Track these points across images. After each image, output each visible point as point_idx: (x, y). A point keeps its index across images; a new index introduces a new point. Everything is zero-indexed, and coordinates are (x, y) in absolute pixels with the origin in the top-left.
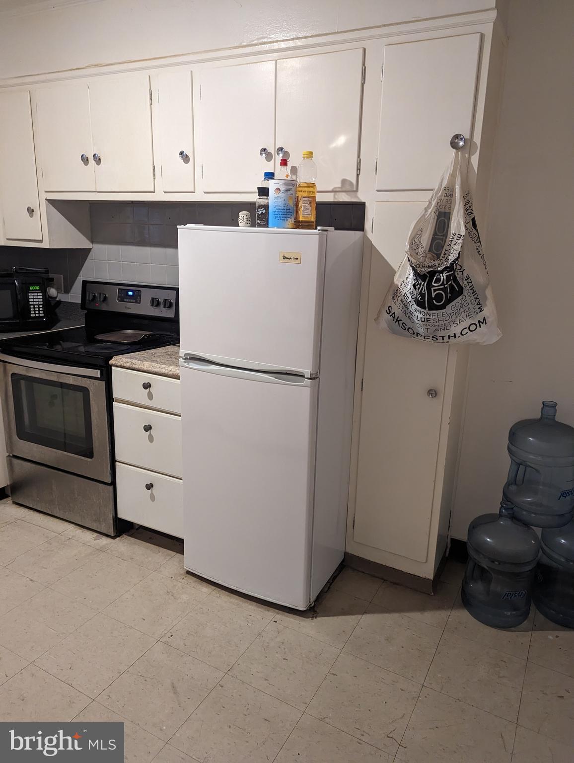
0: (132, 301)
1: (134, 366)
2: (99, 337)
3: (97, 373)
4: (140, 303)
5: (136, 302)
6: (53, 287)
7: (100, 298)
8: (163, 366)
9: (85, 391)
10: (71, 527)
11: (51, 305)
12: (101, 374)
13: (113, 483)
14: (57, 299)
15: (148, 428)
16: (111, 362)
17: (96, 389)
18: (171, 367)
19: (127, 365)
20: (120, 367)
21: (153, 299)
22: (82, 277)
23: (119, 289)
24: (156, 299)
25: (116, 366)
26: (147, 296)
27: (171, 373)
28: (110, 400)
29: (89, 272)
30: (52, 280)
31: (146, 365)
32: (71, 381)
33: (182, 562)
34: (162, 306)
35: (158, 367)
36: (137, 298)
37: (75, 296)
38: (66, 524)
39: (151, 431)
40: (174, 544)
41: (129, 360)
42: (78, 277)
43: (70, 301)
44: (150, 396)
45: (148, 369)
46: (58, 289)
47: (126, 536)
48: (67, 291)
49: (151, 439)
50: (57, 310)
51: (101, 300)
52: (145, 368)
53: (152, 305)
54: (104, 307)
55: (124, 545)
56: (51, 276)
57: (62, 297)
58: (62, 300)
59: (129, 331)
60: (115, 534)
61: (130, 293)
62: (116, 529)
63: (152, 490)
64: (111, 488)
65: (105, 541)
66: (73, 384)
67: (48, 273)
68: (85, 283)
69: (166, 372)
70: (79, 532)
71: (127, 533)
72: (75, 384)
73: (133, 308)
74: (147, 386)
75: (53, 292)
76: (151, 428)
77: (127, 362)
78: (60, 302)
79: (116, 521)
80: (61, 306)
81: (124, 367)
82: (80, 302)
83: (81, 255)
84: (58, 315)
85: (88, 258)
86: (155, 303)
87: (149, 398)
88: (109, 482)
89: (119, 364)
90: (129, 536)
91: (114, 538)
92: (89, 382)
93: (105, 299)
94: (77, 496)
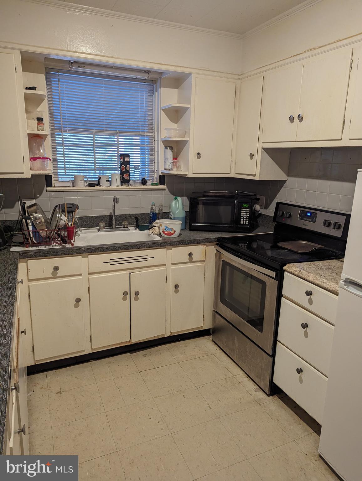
0: (309, 220)
1: (301, 275)
2: (280, 244)
3: (273, 274)
4: (315, 222)
5: (312, 222)
6: (258, 205)
7: (286, 216)
8: (325, 281)
9: (263, 283)
10: (242, 373)
11: (255, 216)
12: (276, 275)
13: (273, 356)
14: (259, 212)
15: (305, 326)
16: (285, 268)
17: (272, 285)
18: (332, 284)
19: (296, 273)
20: (291, 273)
21: (326, 221)
22: (278, 199)
23: (301, 210)
24: (328, 221)
25: (288, 272)
26: (321, 218)
27: (331, 289)
28: (280, 295)
29: (282, 197)
30: (258, 199)
31: (311, 277)
34: (332, 226)
35: (321, 280)
36: (313, 218)
37: (270, 211)
38: (239, 370)
39: (307, 328)
41: (298, 269)
42: (275, 199)
43: (267, 214)
44: (311, 302)
45: (312, 280)
46: (261, 206)
47: (277, 398)
48: (266, 207)
49: (306, 335)
50: (258, 219)
51: (287, 217)
52: (309, 279)
53: (324, 225)
54: (289, 222)
55: (273, 403)
56: (258, 197)
57: (263, 212)
58: (262, 213)
59: (303, 242)
60: (270, 393)
61: (309, 214)
62: (271, 389)
63: (301, 374)
64: (271, 359)
65: (261, 395)
66: (257, 276)
67: (256, 196)
68: (278, 204)
69: (327, 286)
70: (246, 379)
71: (278, 395)
72: (258, 277)
73: (309, 226)
74: (309, 293)
75: (257, 207)
76: (307, 326)
77: (296, 271)
78: (261, 214)
79: (271, 384)
80: (261, 217)
81: (294, 274)
82: (273, 216)
83: (278, 185)
84: (259, 222)
85: (284, 186)
86: (327, 224)
87: (310, 304)
88: (271, 354)
89: (290, 271)
90: (280, 398)
91: (268, 395)
92: (267, 278)
93: (290, 216)
94: (248, 354)
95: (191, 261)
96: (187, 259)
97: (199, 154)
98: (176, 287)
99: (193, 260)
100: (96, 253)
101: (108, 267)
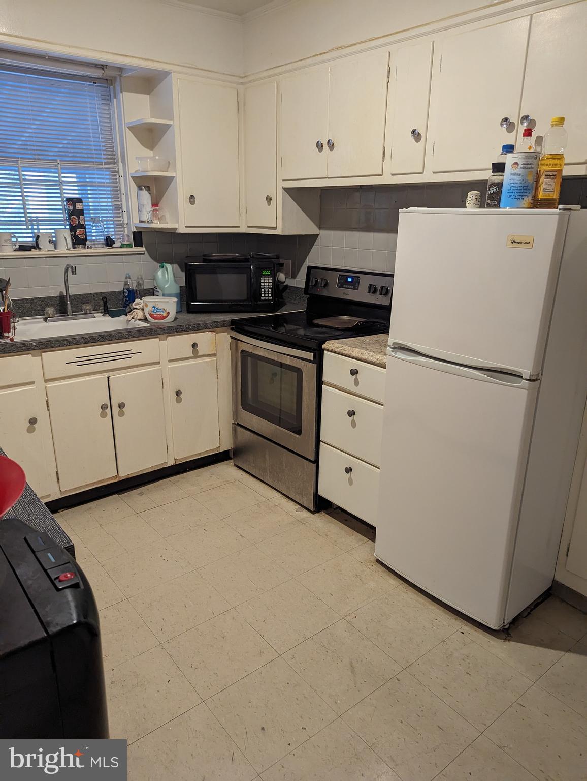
0: (350, 287)
1: (344, 352)
2: (316, 322)
3: (310, 356)
4: (357, 289)
5: (354, 289)
6: (282, 272)
7: (321, 284)
8: (371, 354)
9: (299, 371)
10: (278, 495)
11: (279, 289)
12: (314, 357)
13: (316, 462)
14: (285, 284)
15: (351, 414)
16: (324, 346)
17: (309, 370)
18: (379, 356)
19: (338, 350)
20: (332, 351)
21: (370, 286)
22: (309, 262)
23: (340, 275)
24: (373, 285)
25: (328, 350)
26: (365, 282)
27: (378, 362)
28: (320, 382)
29: (315, 258)
30: (282, 265)
31: (356, 352)
32: (288, 361)
33: (373, 549)
34: (378, 292)
35: (367, 354)
36: (355, 284)
37: (300, 281)
38: (274, 492)
39: (355, 416)
40: (368, 531)
41: (340, 345)
42: (305, 263)
43: (295, 286)
44: (357, 383)
45: (357, 355)
46: (286, 274)
47: (324, 514)
48: (294, 276)
49: (354, 424)
50: (284, 294)
51: (323, 286)
52: (354, 354)
53: (369, 292)
54: (325, 293)
55: (321, 521)
56: (282, 261)
57: (290, 282)
58: (289, 285)
59: (345, 318)
60: (315, 509)
61: (350, 280)
62: (316, 505)
63: (350, 474)
64: (314, 466)
65: (305, 514)
66: (289, 364)
67: (278, 259)
68: (310, 268)
69: (374, 360)
70: (284, 501)
71: (325, 511)
72: (291, 365)
73: (352, 295)
74: (354, 372)
75: (282, 276)
76: (354, 414)
77: (338, 347)
78: (287, 286)
79: (316, 497)
80: (288, 290)
81: (335, 352)
82: (304, 287)
83: (308, 241)
84: (284, 298)
85: (315, 244)
86: (372, 290)
87: (355, 385)
88: (313, 459)
89: (331, 349)
90: (327, 514)
91: (313, 513)
92: (303, 364)
93: (326, 284)
94: (284, 467)
95: (196, 355)
96: (189, 352)
97: (192, 197)
98: (178, 393)
99: (199, 354)
100: (54, 349)
101: (74, 369)
